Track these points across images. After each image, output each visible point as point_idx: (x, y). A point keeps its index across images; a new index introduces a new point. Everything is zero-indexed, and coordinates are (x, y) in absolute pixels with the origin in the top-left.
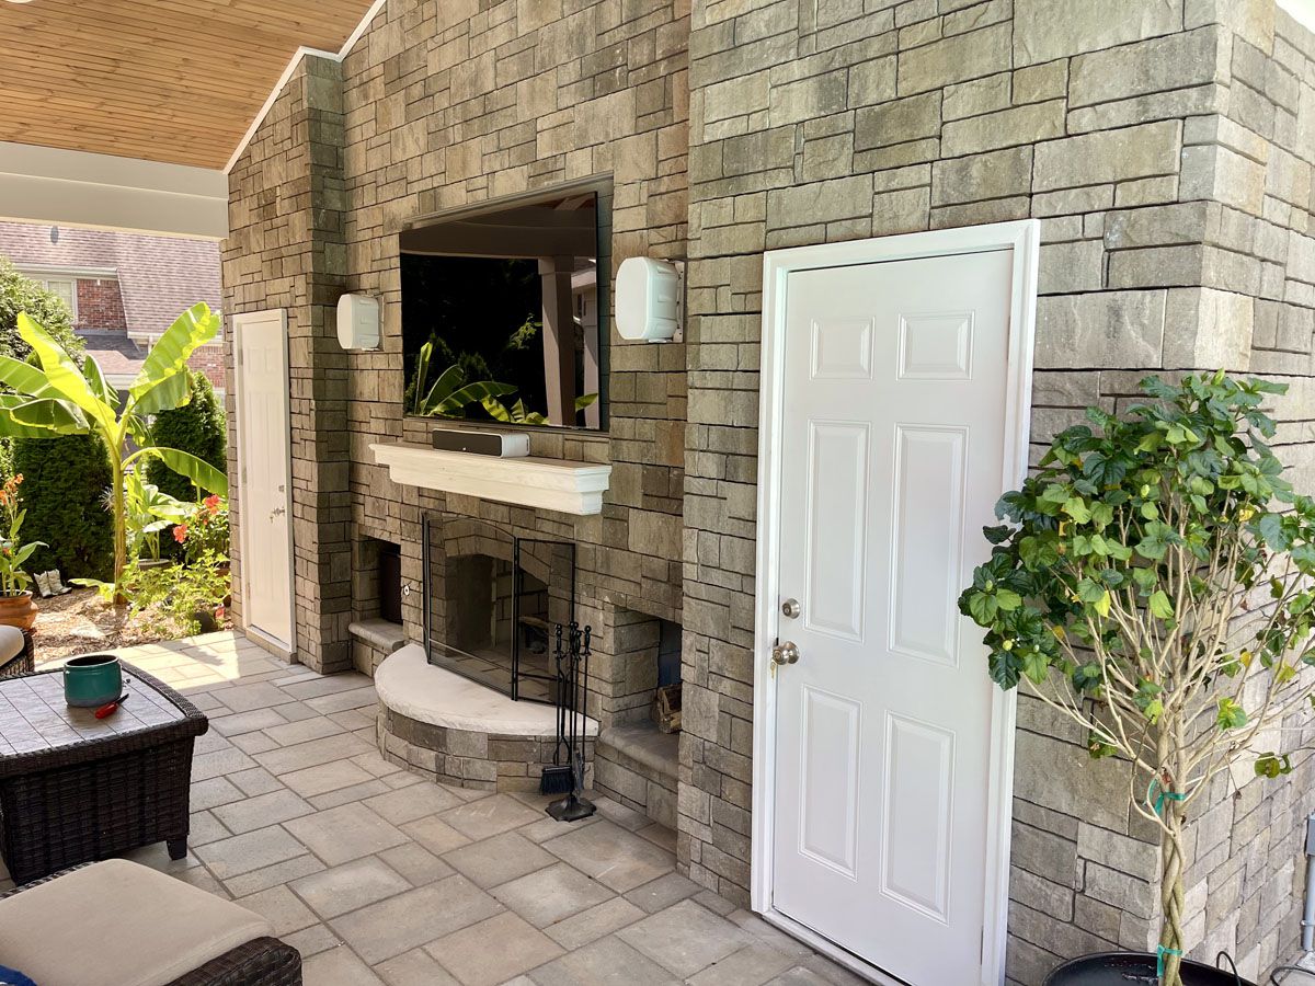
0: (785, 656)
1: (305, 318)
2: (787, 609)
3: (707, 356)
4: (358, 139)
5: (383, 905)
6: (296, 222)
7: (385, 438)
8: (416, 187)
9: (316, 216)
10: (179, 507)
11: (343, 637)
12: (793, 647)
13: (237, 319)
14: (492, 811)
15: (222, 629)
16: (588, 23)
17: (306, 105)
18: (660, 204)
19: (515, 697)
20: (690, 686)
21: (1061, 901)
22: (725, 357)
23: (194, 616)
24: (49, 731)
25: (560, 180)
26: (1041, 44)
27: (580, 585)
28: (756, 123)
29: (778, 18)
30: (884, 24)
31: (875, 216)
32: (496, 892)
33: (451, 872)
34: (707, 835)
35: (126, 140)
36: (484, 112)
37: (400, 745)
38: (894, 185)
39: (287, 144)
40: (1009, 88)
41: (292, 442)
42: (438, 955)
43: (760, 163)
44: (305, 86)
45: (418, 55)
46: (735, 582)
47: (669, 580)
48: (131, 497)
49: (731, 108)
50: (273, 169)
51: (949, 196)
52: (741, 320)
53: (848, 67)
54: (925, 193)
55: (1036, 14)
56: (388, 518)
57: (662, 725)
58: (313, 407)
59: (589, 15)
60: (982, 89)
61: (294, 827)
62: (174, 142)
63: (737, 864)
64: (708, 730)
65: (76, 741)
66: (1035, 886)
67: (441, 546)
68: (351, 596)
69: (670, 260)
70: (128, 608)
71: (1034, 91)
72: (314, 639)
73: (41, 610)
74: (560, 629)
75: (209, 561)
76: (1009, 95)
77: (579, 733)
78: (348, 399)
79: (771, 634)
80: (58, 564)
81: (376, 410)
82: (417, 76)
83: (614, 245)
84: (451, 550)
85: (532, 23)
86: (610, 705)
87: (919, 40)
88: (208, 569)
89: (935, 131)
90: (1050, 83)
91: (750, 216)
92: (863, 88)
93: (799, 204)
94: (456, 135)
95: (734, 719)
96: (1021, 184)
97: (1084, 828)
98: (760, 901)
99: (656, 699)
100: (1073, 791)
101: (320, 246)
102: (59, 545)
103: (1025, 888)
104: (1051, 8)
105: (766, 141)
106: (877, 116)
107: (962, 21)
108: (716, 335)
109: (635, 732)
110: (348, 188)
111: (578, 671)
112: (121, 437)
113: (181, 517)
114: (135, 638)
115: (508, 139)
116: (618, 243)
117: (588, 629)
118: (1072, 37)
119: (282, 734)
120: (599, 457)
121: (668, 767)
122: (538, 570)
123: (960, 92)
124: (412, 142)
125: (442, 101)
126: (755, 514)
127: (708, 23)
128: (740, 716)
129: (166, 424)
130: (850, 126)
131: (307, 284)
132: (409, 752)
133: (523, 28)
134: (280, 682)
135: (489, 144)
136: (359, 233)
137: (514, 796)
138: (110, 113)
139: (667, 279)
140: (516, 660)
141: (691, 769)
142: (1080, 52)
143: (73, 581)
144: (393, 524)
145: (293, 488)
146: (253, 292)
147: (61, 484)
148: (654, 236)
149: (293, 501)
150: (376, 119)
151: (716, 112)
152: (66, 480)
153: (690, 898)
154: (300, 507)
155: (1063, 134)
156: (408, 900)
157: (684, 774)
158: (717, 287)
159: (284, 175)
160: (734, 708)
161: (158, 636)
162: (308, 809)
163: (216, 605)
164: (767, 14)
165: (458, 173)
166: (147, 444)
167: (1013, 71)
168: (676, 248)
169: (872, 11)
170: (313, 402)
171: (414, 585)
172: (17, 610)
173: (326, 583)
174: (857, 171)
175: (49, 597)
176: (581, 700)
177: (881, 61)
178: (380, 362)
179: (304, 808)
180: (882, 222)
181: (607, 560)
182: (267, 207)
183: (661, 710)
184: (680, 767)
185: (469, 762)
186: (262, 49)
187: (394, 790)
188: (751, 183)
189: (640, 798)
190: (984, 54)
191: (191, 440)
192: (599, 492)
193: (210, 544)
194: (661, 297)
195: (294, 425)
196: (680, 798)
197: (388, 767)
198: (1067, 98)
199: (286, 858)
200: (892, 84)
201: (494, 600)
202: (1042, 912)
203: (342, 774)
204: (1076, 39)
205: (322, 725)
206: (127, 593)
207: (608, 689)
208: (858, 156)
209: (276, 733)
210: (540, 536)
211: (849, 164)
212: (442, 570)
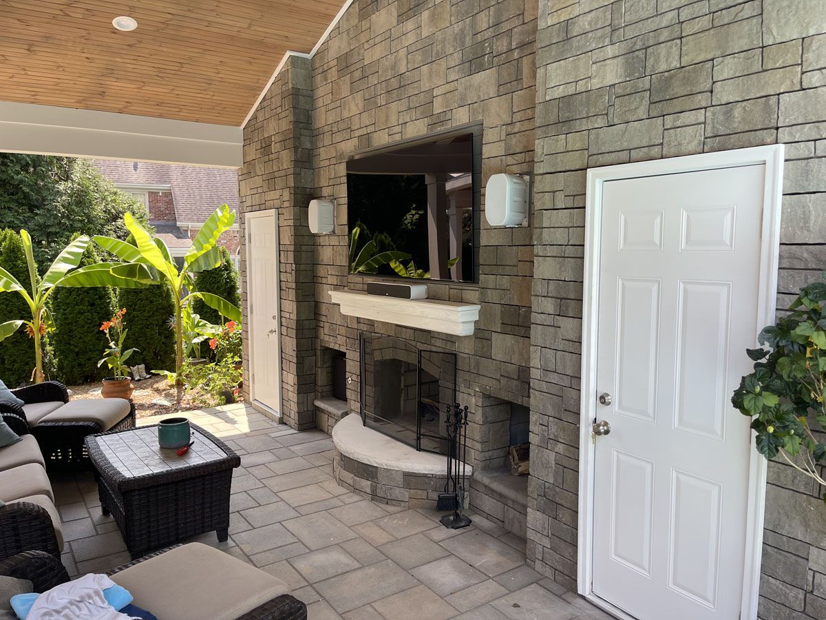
0: (600, 430)
1: (289, 214)
2: (603, 400)
3: (547, 236)
4: (321, 104)
5: (345, 576)
6: (284, 156)
7: (338, 287)
8: (357, 133)
9: (296, 152)
10: (212, 328)
11: (311, 408)
12: (606, 424)
13: (248, 215)
14: (407, 520)
15: (237, 402)
16: (467, 28)
17: (290, 86)
18: (514, 140)
19: (419, 449)
20: (535, 447)
21: (796, 597)
22: (560, 236)
23: (221, 394)
24: (151, 463)
25: (448, 126)
26: (783, 30)
27: (459, 380)
28: (581, 87)
29: (597, 19)
30: (672, 20)
31: (665, 145)
32: (414, 572)
33: (384, 557)
34: (547, 543)
35: (187, 111)
36: (399, 86)
37: (348, 477)
38: (678, 123)
39: (279, 110)
40: (760, 59)
41: (281, 290)
42: (381, 609)
43: (584, 112)
44: (290, 74)
45: (359, 54)
46: (566, 381)
47: (519, 378)
48: (184, 321)
49: (564, 77)
50: (271, 125)
51: (718, 129)
52: (571, 213)
53: (646, 48)
54: (701, 129)
55: (778, 11)
56: (338, 336)
57: (513, 470)
58: (294, 268)
59: (468, 23)
60: (741, 60)
61: (289, 525)
62: (213, 111)
63: (567, 562)
64: (548, 475)
65: (167, 469)
66: (778, 587)
67: (371, 354)
68: (315, 383)
69: (520, 174)
70: (184, 388)
71: (778, 61)
72: (293, 408)
73: (136, 388)
74: (449, 408)
75: (230, 361)
76: (760, 63)
77: (461, 474)
78: (314, 263)
79: (592, 416)
80: (144, 361)
81: (331, 270)
82: (358, 66)
83: (483, 166)
84: (378, 356)
85: (431, 30)
86: (480, 456)
87: (696, 29)
88: (230, 365)
89: (708, 86)
90: (789, 55)
91: (578, 146)
92: (657, 61)
93: (610, 138)
94: (381, 100)
95: (565, 469)
96: (770, 121)
97: (813, 550)
98: (584, 587)
99: (509, 453)
100: (806, 525)
101: (298, 171)
102: (144, 350)
103: (770, 588)
104: (789, 7)
105: (588, 98)
106: (667, 79)
107: (726, 17)
108: (553, 224)
109: (495, 474)
110: (314, 135)
111: (460, 435)
112: (180, 287)
113: (213, 334)
114: (188, 406)
115: (415, 102)
116: (486, 164)
117: (466, 408)
118: (804, 25)
119: (278, 467)
120: (472, 300)
121: (519, 498)
122: (433, 370)
123: (726, 62)
124: (354, 106)
125: (373, 80)
126: (580, 337)
127: (549, 25)
128: (570, 467)
129: (204, 278)
130: (647, 86)
131: (291, 194)
132: (354, 481)
133: (425, 33)
134: (273, 435)
135: (403, 105)
136: (321, 163)
137: (420, 511)
138: (178, 95)
139: (519, 187)
140: (419, 427)
141: (536, 500)
142: (810, 35)
143: (153, 371)
144: (341, 340)
145: (281, 317)
146: (257, 199)
147: (146, 314)
148: (510, 160)
149: (281, 325)
150: (332, 92)
151: (553, 82)
152: (149, 312)
153: (536, 582)
154: (285, 328)
155: (799, 88)
156: (359, 574)
157: (531, 503)
158: (554, 192)
159: (276, 128)
160: (565, 462)
161: (201, 405)
162: (296, 514)
163: (234, 387)
164: (589, 17)
165: (383, 123)
166: (193, 291)
167: (763, 47)
168: (525, 167)
169: (663, 11)
170: (294, 265)
171: (354, 377)
172: (123, 388)
173: (301, 375)
174: (652, 115)
175: (139, 380)
176: (462, 452)
177: (670, 43)
178: (334, 241)
179: (294, 514)
180: (670, 148)
181: (478, 364)
182: (266, 148)
183: (512, 460)
184: (529, 498)
185: (391, 489)
186: (266, 54)
187: (346, 504)
188: (578, 125)
189: (500, 516)
190: (741, 38)
191: (218, 288)
192: (472, 322)
193: (230, 351)
194: (515, 199)
195: (282, 279)
196: (528, 518)
197: (341, 490)
198: (801, 64)
199: (284, 544)
200: (677, 58)
201: (402, 386)
202: (783, 605)
203: (313, 493)
204: (807, 26)
205: (301, 462)
206: (183, 379)
207: (478, 446)
208: (653, 106)
209: (273, 466)
210: (434, 349)
211: (647, 111)
212: (371, 368)
